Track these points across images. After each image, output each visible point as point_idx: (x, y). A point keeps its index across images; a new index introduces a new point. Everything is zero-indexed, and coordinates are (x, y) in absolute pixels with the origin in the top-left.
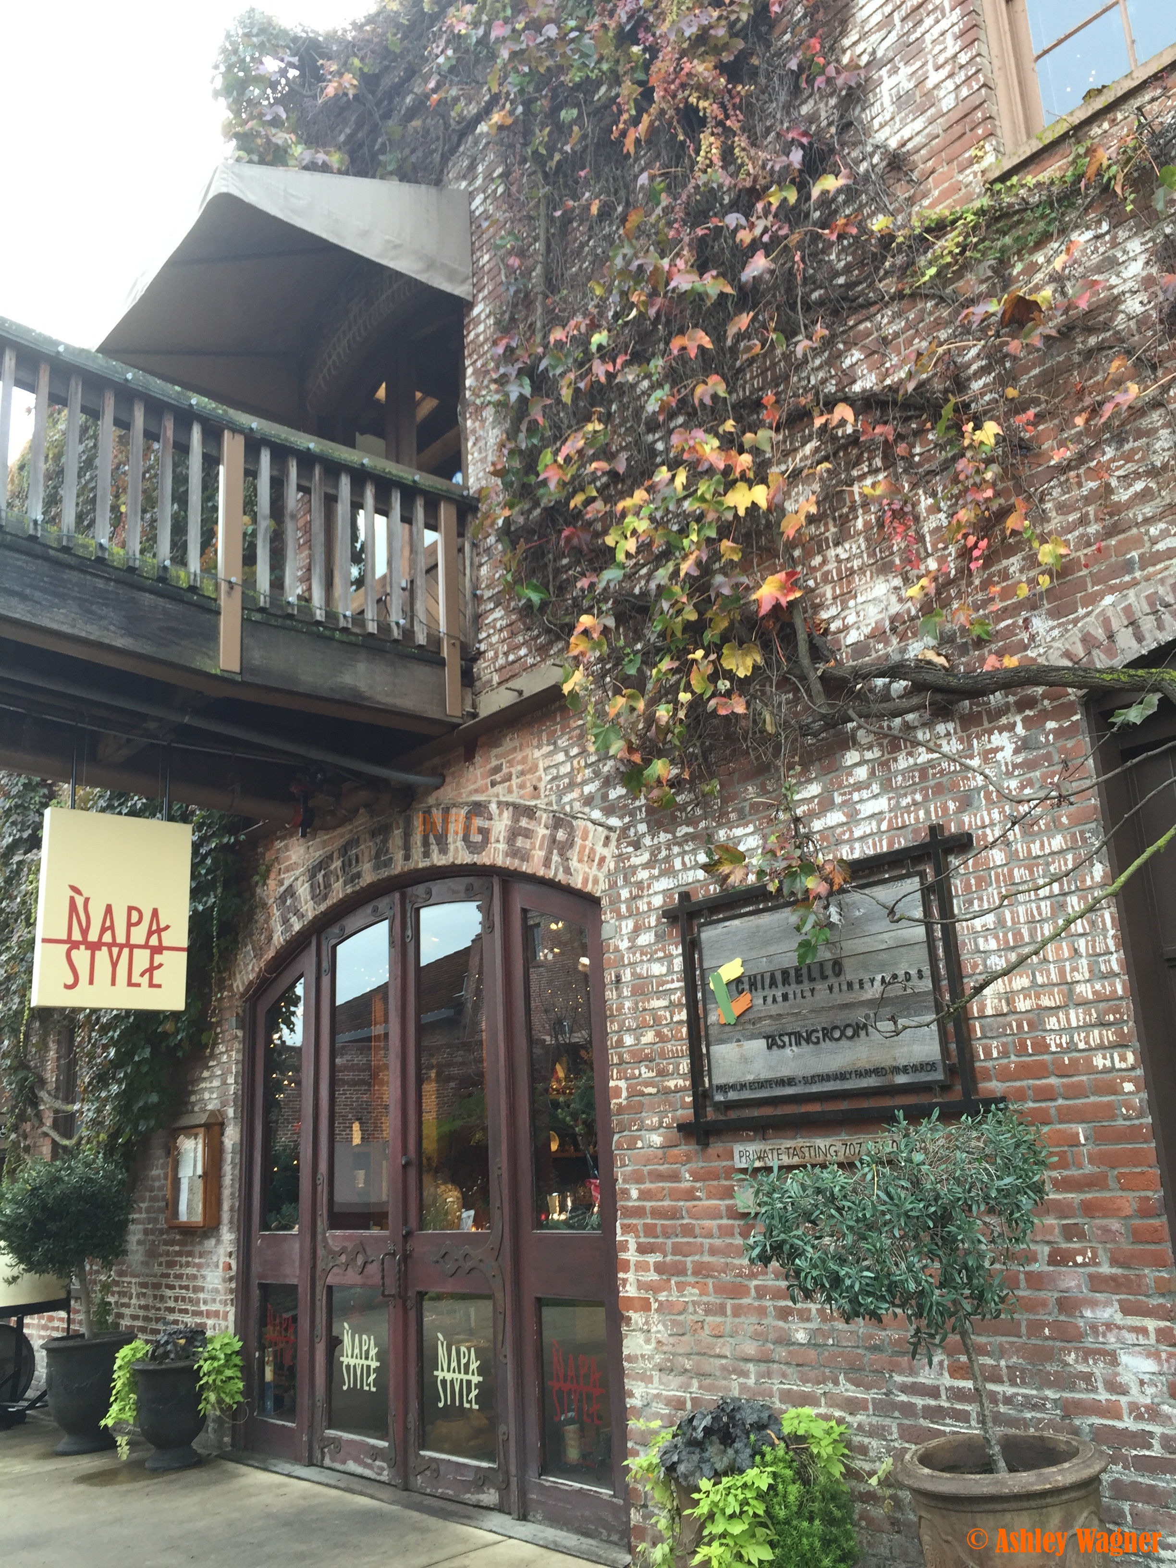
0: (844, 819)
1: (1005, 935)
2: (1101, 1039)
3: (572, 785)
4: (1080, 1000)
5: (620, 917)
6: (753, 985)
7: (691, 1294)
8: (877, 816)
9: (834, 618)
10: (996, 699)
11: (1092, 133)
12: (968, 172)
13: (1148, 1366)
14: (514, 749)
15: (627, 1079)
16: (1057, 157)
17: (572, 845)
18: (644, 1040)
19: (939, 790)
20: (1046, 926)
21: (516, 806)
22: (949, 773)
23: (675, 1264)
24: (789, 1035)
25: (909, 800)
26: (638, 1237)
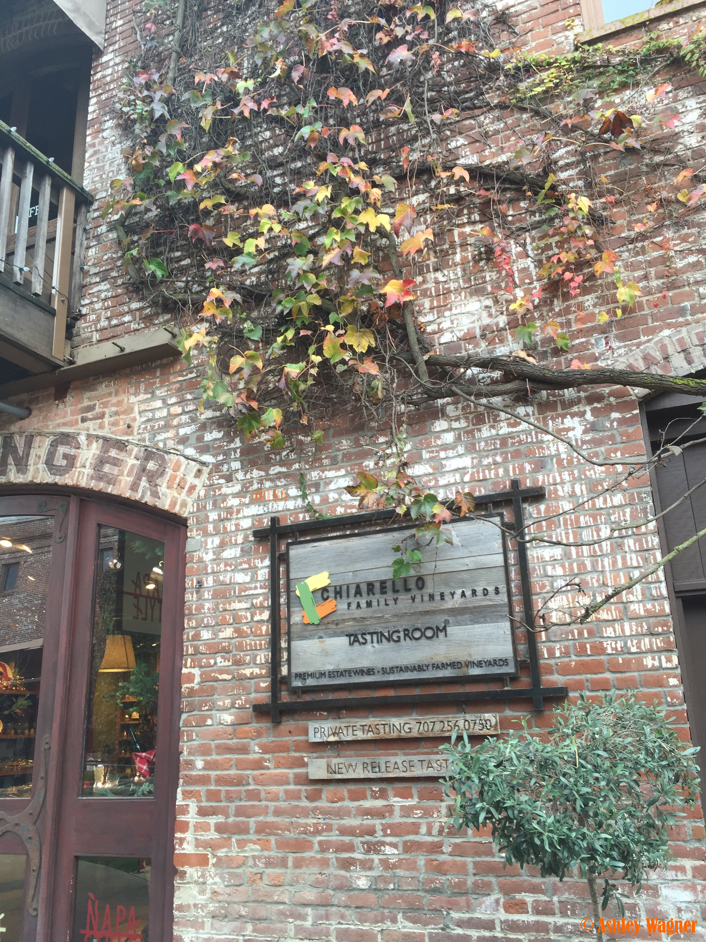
0: (431, 471)
1: (571, 565)
2: (651, 645)
3: (167, 427)
4: (634, 616)
5: (206, 534)
6: (338, 593)
7: (252, 850)
8: (462, 470)
9: (431, 322)
10: (569, 393)
11: (660, 27)
12: (560, 35)
13: (687, 896)
14: (110, 394)
15: (201, 667)
16: (633, 38)
17: (162, 474)
18: (222, 635)
19: (517, 454)
20: (606, 560)
21: (106, 440)
22: (527, 443)
23: (237, 825)
24: (371, 634)
25: (490, 460)
26: (200, 801)
